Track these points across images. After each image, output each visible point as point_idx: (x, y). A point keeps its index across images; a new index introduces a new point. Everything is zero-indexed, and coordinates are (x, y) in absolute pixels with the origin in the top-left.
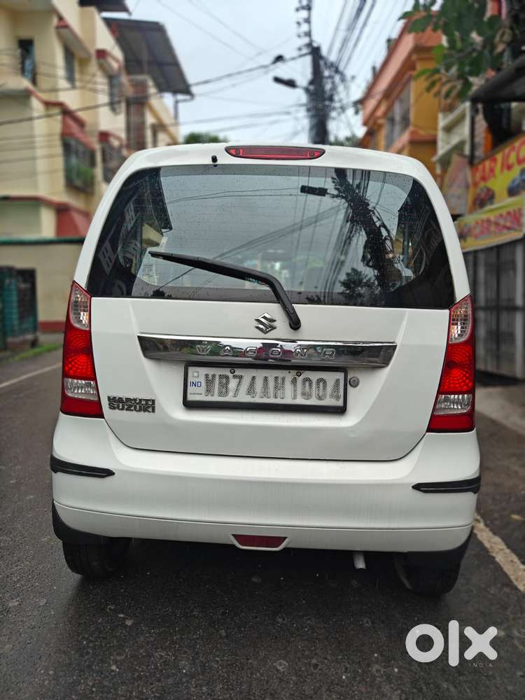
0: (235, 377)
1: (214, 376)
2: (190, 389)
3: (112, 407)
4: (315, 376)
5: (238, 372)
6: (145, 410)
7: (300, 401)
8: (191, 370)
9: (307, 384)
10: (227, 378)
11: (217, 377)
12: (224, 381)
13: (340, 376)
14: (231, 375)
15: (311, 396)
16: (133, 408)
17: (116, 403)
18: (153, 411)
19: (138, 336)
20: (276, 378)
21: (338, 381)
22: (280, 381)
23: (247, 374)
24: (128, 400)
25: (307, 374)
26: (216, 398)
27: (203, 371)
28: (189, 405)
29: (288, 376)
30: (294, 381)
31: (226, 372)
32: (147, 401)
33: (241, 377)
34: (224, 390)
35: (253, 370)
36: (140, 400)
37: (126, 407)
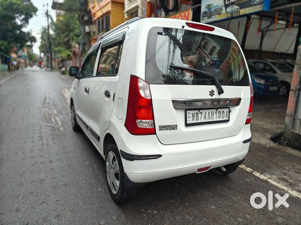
0: (200, 113)
1: (194, 113)
2: (188, 119)
3: (160, 130)
4: (221, 110)
5: (201, 111)
6: (174, 129)
7: (218, 119)
8: (188, 112)
9: (219, 113)
10: (198, 114)
11: (195, 114)
12: (197, 115)
13: (228, 110)
14: (199, 113)
15: (220, 117)
16: (169, 129)
17: (162, 128)
18: (176, 129)
19: (172, 101)
20: (212, 112)
21: (227, 111)
22: (212, 113)
23: (204, 112)
24: (167, 126)
25: (219, 110)
26: (195, 122)
27: (191, 112)
28: (187, 125)
29: (214, 111)
30: (216, 113)
31: (197, 111)
32: (174, 125)
33: (202, 113)
34: (197, 118)
35: (205, 110)
36: (172, 126)
37: (166, 129)
